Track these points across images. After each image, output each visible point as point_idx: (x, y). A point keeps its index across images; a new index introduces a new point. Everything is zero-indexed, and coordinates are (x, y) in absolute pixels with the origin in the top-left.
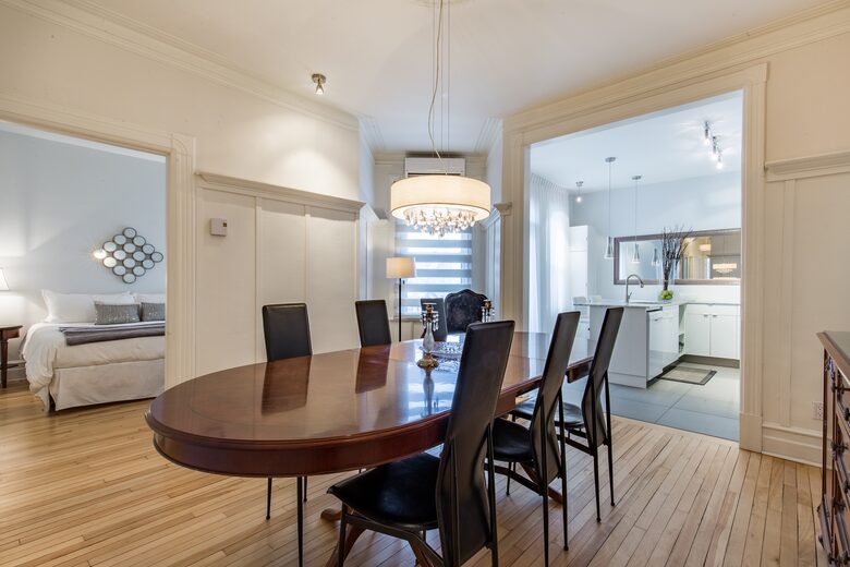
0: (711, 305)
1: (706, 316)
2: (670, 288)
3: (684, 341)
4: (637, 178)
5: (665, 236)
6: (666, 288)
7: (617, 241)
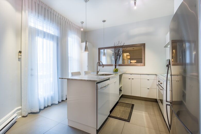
0: (131, 74)
1: (129, 79)
2: (117, 67)
3: (122, 89)
4: (104, 21)
5: (115, 47)
6: (116, 68)
7: (99, 49)
